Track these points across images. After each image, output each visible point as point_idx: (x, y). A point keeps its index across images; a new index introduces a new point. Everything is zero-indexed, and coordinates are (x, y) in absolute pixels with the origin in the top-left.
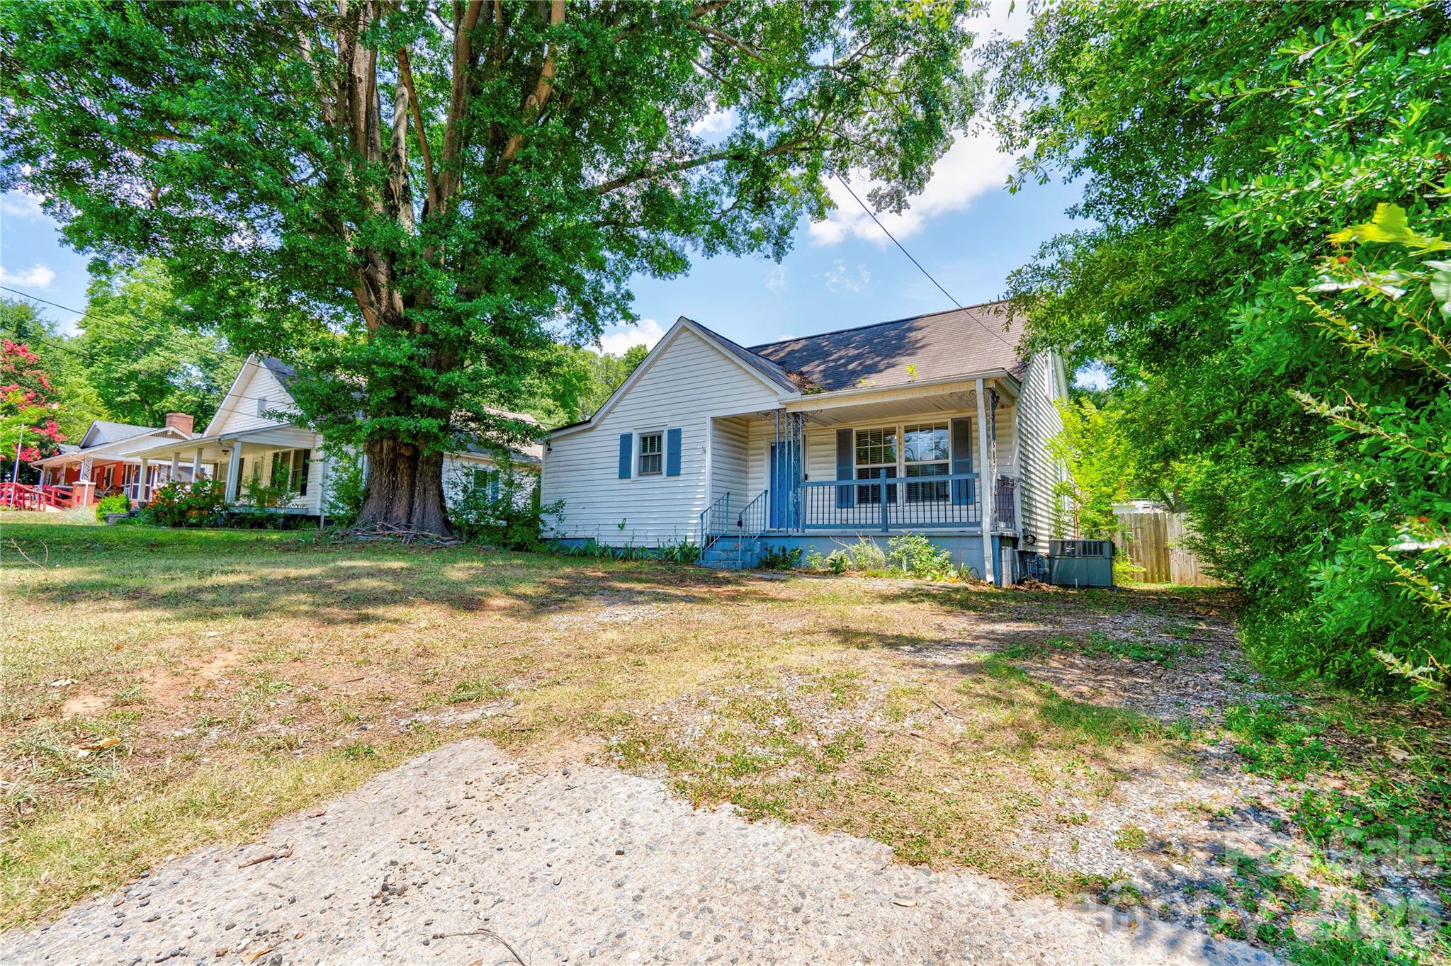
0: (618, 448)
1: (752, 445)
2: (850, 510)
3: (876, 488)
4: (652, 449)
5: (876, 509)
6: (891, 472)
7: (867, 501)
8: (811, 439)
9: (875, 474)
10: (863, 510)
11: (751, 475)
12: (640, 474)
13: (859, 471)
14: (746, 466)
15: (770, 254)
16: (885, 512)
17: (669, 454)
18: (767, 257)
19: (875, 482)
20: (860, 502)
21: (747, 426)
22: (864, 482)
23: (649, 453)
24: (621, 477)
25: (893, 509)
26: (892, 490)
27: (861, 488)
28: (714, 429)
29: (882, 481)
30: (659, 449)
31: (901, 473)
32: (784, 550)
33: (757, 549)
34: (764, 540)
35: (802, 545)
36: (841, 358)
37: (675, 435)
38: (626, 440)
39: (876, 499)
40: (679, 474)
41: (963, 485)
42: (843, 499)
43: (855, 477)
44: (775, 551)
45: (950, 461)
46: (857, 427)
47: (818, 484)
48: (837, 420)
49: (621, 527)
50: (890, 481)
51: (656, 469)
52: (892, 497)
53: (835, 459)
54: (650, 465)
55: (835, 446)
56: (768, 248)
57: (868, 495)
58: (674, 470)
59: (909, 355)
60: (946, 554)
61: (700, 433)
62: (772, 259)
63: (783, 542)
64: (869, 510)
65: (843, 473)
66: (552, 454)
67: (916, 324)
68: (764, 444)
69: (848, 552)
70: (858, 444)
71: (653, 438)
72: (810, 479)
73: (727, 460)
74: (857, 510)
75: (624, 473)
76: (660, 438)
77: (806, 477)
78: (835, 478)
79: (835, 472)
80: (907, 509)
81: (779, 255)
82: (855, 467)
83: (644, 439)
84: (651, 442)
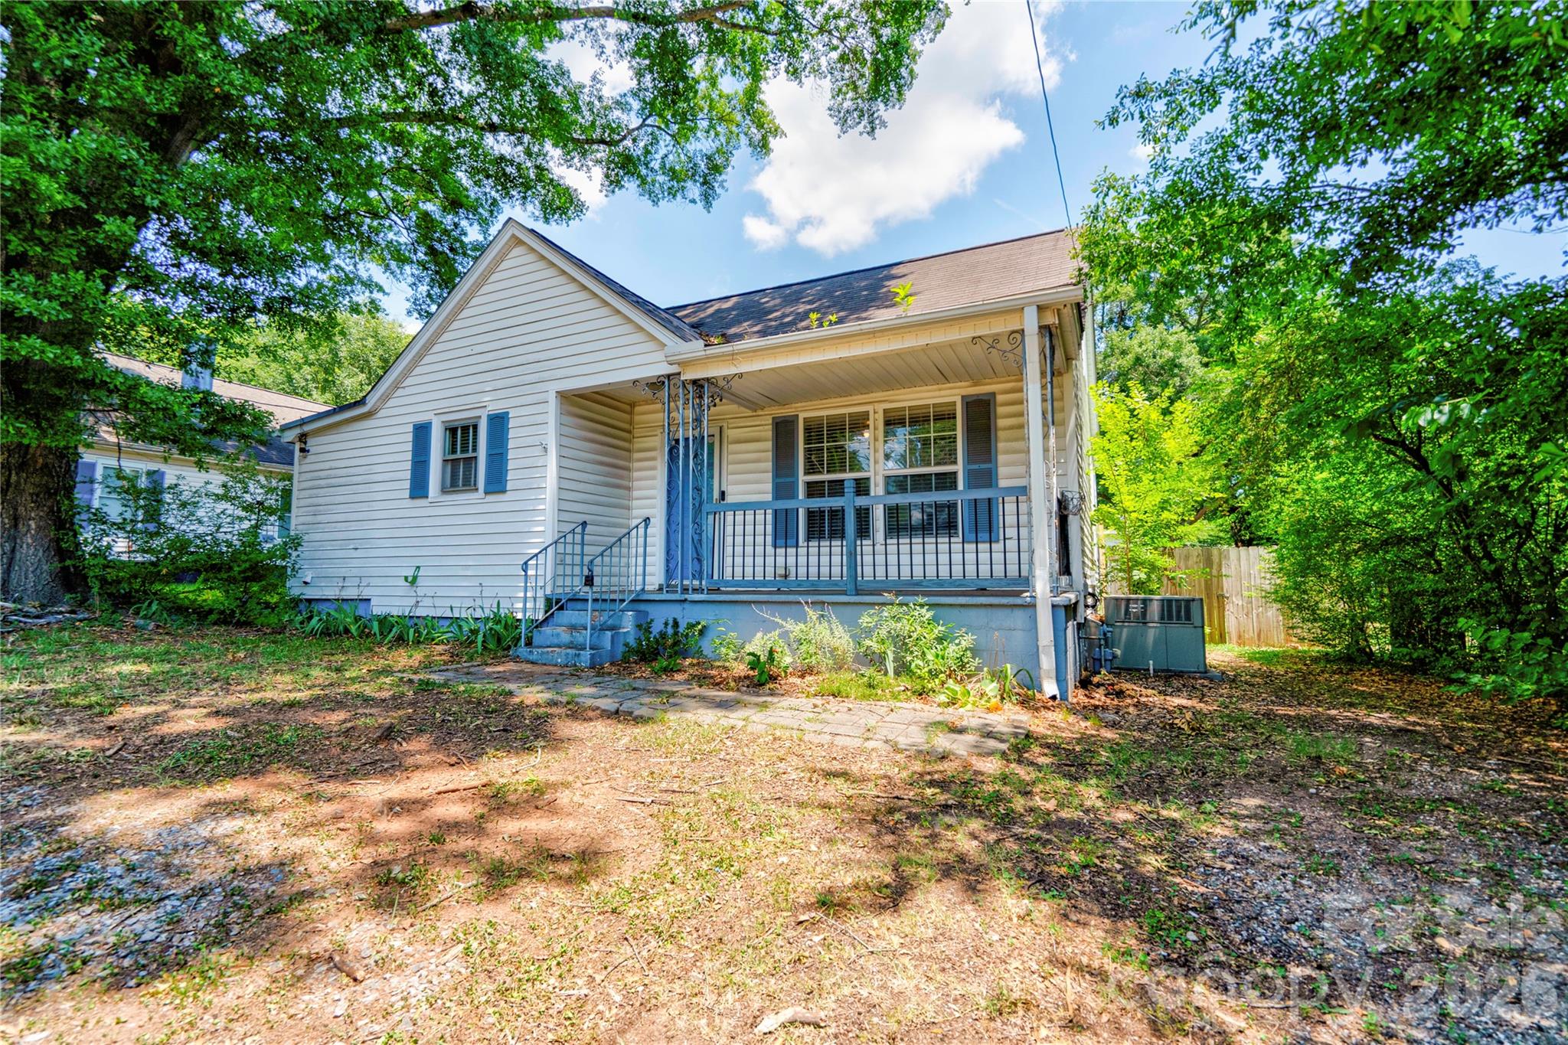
0: (409, 447)
1: (638, 444)
2: (791, 551)
3: (837, 515)
4: (465, 450)
5: (836, 550)
6: (862, 487)
7: (821, 537)
8: (731, 433)
9: (837, 488)
10: (813, 550)
11: (635, 494)
12: (444, 491)
13: (809, 484)
14: (629, 479)
15: (697, 198)
16: (852, 555)
17: (490, 456)
18: (693, 201)
19: (835, 502)
20: (809, 537)
21: (631, 413)
22: (817, 503)
23: (459, 455)
24: (412, 497)
25: (868, 549)
26: (863, 517)
27: (811, 514)
28: (562, 413)
29: (848, 502)
30: (475, 450)
31: (877, 489)
32: (676, 624)
33: (628, 623)
34: (642, 607)
35: (704, 616)
36: (784, 316)
37: (499, 422)
38: (421, 432)
39: (838, 533)
40: (504, 491)
41: (983, 509)
42: (783, 533)
43: (801, 496)
44: (657, 628)
45: (959, 468)
46: (807, 412)
47: (743, 507)
48: (773, 401)
49: (413, 581)
50: (861, 501)
51: (469, 484)
52: (864, 529)
53: (769, 465)
54: (459, 476)
55: (769, 445)
56: (694, 190)
57: (823, 525)
58: (497, 483)
59: (887, 307)
60: (967, 641)
61: (539, 419)
62: (700, 205)
63: (675, 612)
64: (825, 550)
65: (784, 489)
66: (310, 458)
67: (895, 271)
68: (658, 443)
69: (785, 635)
70: (808, 441)
71: (465, 429)
72: (729, 499)
73: (589, 467)
74: (802, 551)
75: (418, 489)
76: (475, 427)
77: (723, 494)
78: (769, 497)
79: (769, 487)
80: (892, 549)
81: (708, 198)
82: (802, 478)
83: (452, 431)
84: (460, 434)
